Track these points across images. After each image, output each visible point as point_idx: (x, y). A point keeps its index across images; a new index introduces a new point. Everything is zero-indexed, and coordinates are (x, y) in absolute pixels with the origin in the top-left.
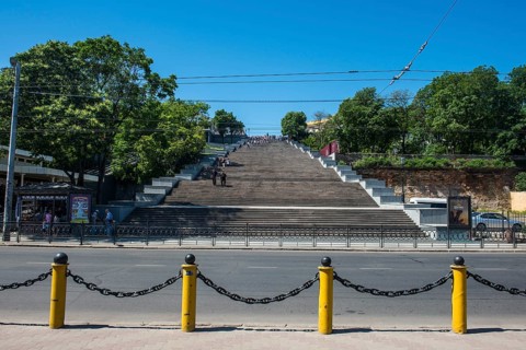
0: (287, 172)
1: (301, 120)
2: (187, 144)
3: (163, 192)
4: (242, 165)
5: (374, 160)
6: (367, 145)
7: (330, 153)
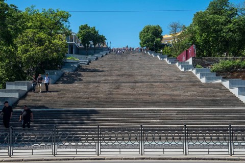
0: (146, 76)
1: (157, 33)
2: (45, 50)
3: (16, 95)
4: (103, 71)
5: (231, 63)
6: (221, 51)
7: (187, 58)
